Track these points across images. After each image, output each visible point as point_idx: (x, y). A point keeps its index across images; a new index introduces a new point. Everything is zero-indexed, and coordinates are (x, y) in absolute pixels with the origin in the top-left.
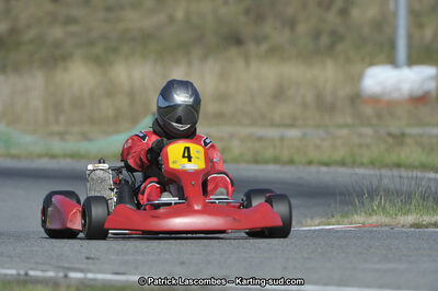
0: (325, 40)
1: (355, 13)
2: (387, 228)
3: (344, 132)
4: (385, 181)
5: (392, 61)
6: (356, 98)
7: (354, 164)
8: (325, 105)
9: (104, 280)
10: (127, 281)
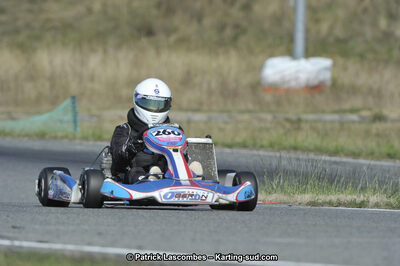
0: (229, 32)
1: (257, 8)
2: (285, 206)
3: (246, 117)
4: (284, 163)
5: (290, 53)
6: (257, 86)
7: (254, 146)
8: (228, 92)
9: (29, 248)
10: (50, 249)
